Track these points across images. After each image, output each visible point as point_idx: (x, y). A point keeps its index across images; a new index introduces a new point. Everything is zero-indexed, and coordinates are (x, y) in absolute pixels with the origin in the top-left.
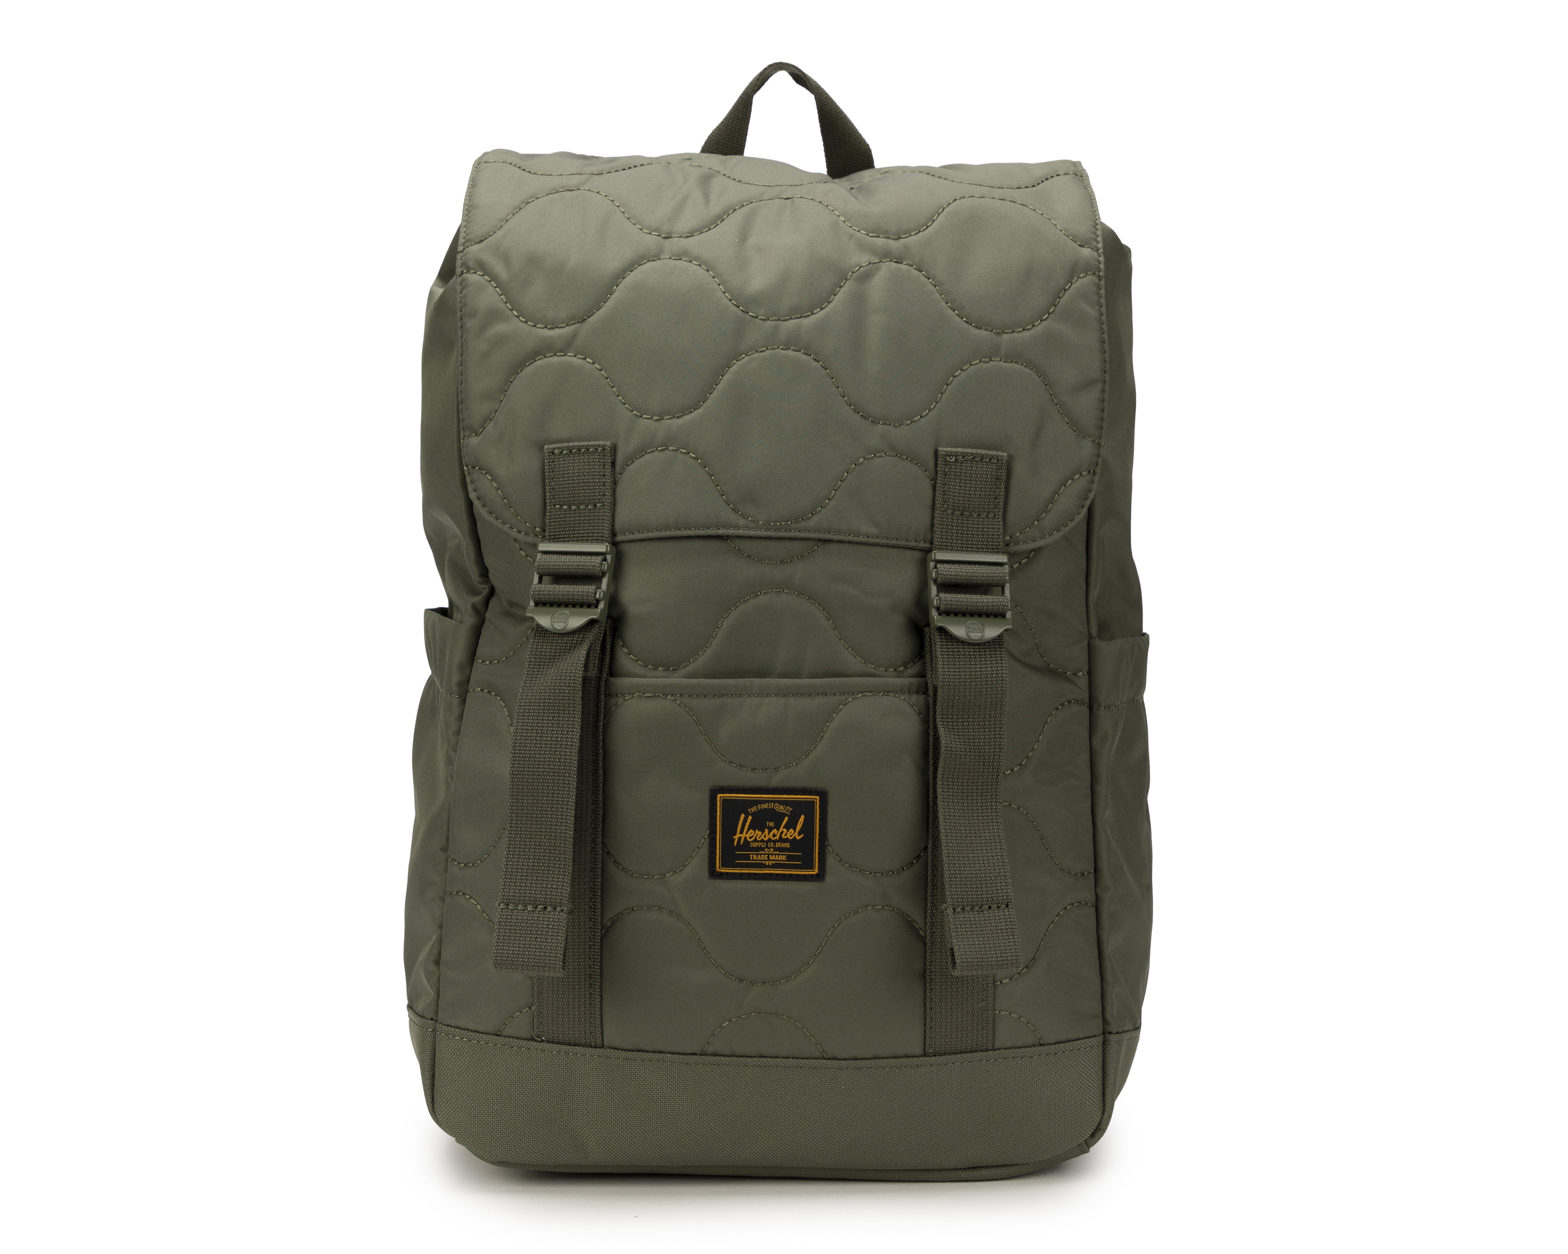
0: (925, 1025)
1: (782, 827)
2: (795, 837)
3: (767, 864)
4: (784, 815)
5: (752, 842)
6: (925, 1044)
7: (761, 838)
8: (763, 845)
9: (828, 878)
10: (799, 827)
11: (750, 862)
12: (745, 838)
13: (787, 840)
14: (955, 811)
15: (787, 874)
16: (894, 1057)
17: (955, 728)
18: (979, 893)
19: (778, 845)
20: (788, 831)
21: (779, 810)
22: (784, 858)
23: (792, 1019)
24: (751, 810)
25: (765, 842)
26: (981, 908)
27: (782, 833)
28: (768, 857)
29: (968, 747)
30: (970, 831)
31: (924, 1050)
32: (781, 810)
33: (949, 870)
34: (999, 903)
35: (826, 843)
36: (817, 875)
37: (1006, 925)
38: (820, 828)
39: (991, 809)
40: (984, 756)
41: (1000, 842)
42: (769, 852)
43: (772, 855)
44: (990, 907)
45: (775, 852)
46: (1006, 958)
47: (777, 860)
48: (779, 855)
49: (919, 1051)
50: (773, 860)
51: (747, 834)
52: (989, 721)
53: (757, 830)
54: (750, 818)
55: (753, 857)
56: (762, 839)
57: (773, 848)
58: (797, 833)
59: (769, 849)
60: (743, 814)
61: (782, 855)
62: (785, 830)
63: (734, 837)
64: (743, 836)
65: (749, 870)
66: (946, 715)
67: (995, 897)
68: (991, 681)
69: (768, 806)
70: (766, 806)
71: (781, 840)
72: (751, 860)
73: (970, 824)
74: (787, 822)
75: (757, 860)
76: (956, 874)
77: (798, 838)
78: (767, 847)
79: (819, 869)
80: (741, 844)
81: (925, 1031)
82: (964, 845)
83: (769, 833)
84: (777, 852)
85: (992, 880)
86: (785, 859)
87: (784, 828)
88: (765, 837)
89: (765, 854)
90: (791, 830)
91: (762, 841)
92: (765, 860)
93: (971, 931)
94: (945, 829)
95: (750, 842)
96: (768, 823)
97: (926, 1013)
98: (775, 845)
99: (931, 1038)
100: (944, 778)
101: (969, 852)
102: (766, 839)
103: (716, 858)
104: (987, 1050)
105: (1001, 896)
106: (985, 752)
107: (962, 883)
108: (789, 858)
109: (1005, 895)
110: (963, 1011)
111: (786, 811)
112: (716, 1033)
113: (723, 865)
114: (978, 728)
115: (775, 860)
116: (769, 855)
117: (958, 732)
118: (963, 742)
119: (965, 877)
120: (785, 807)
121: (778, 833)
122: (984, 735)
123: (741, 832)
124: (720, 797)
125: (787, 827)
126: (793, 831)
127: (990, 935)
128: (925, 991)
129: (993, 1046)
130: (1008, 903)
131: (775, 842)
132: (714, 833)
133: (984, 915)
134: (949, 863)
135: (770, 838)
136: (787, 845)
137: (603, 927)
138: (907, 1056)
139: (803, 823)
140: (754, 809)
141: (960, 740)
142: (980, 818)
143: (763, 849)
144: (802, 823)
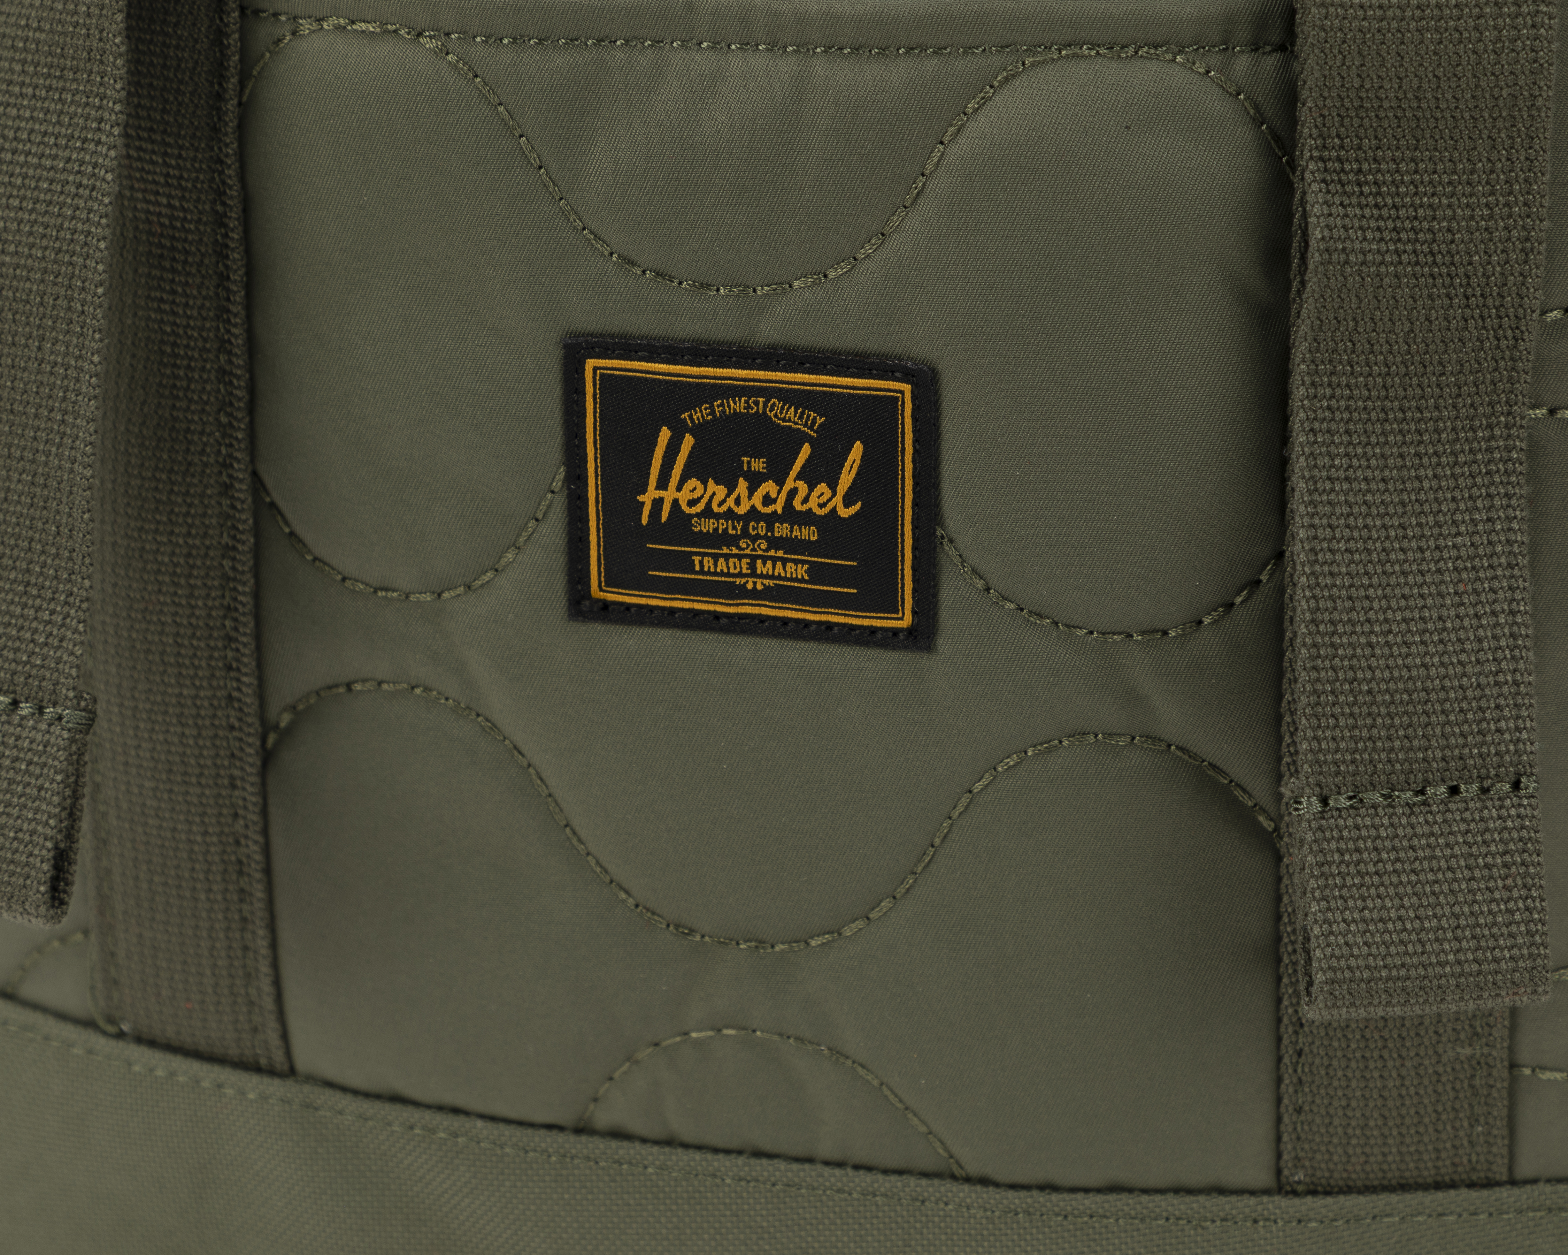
0: (1279, 1100)
1: (793, 473)
2: (834, 510)
3: (750, 586)
4: (799, 439)
5: (697, 515)
6: (1279, 1156)
7: (724, 508)
8: (734, 528)
9: (943, 643)
10: (846, 480)
11: (693, 576)
12: (676, 502)
13: (807, 518)
14: (1355, 462)
15: (814, 622)
16: (1177, 1191)
17: (1367, 183)
18: (1416, 743)
19: (782, 530)
20: (811, 490)
21: (784, 420)
22: (801, 571)
23: (847, 1057)
24: (691, 417)
25: (739, 518)
26: (1422, 792)
27: (793, 492)
28: (752, 566)
29: (1409, 247)
30: (1405, 529)
31: (1279, 1172)
32: (789, 420)
33: (1315, 668)
34: (1488, 777)
35: (939, 532)
36: (910, 631)
37: (1506, 853)
38: (916, 485)
39: (1489, 450)
40: (1468, 277)
41: (1510, 566)
42: (754, 549)
43: (765, 559)
44: (1454, 791)
45: (772, 553)
46: (1493, 966)
47: (779, 577)
48: (784, 561)
49: (1262, 1177)
50: (767, 577)
51: (679, 489)
52: (1489, 160)
53: (711, 482)
54: (688, 441)
55: (701, 562)
56: (730, 509)
57: (765, 537)
58: (838, 500)
59: (754, 542)
60: (664, 428)
61: (796, 562)
62: (802, 487)
63: (641, 498)
64: (669, 495)
65: (693, 601)
66: (1338, 136)
67: (1471, 756)
68: (1495, 27)
69: (748, 407)
70: (738, 405)
71: (790, 515)
72: (697, 573)
73: (1404, 506)
74: (808, 461)
75: (715, 574)
76: (1337, 680)
77: (845, 513)
78: (745, 534)
79: (914, 613)
80: (663, 520)
81: (1279, 1120)
82: (1375, 580)
83: (751, 492)
84: (780, 554)
85: (1465, 698)
86: (806, 578)
87: (798, 477)
88: (738, 502)
89: (740, 557)
90: (822, 487)
91: (730, 515)
92: (740, 575)
93: (1377, 873)
94: (1312, 526)
95: (691, 516)
96: (745, 459)
97: (1283, 1068)
98: (770, 528)
99: (1298, 1138)
100: (1318, 351)
101: (1393, 604)
102: (742, 510)
103: (588, 556)
104: (1489, 1184)
105: (1497, 754)
106: (1470, 264)
107: (1356, 710)
108: (817, 573)
109: (1508, 751)
110: (1403, 1065)
111: (806, 425)
112: (616, 1075)
113: (612, 580)
114: (1450, 183)
115: (772, 577)
116: (754, 558)
117: (1379, 193)
118: (1394, 229)
119: (1370, 692)
120: (803, 413)
121: (779, 492)
122: (1468, 205)
123: (662, 484)
124: (595, 369)
125: (810, 476)
126: (828, 493)
127: (1445, 887)
128: (1279, 1001)
129: (1510, 1169)
130: (1519, 775)
131: (771, 519)
132: (579, 477)
133: (1430, 818)
134: (1315, 645)
135: (753, 507)
136: (809, 534)
137: (266, 727)
138: (1221, 1191)
139: (860, 466)
140: (700, 414)
141: (1382, 223)
142: (1443, 484)
143: (733, 541)
144: (856, 466)
